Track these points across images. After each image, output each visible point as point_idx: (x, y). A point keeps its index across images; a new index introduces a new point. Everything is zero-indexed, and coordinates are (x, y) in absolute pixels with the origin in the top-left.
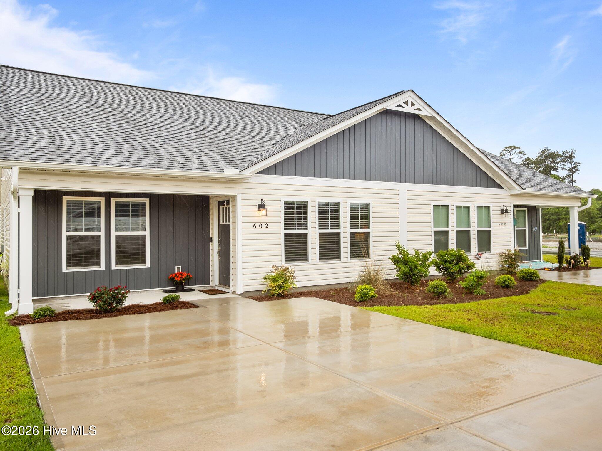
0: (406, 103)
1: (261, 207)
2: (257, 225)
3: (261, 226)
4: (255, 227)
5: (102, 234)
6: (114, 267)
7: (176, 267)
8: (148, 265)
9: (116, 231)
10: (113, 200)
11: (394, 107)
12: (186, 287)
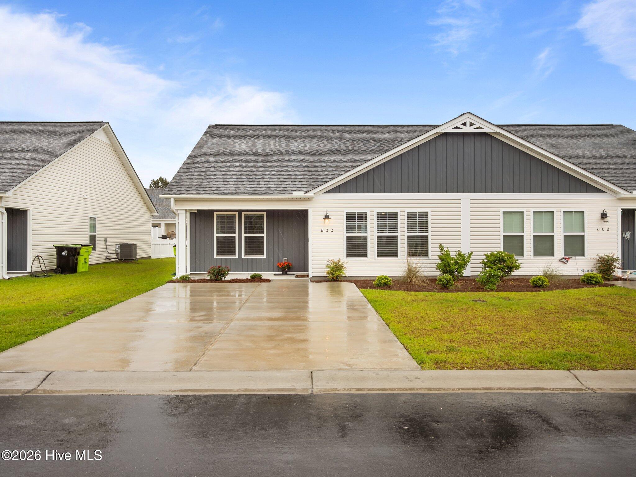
0: (465, 124)
1: (327, 217)
2: (324, 230)
3: (327, 231)
4: (322, 231)
5: (236, 235)
6: (243, 256)
7: (284, 258)
8: (265, 256)
9: (245, 233)
10: (243, 214)
11: (450, 130)
12: (289, 273)
